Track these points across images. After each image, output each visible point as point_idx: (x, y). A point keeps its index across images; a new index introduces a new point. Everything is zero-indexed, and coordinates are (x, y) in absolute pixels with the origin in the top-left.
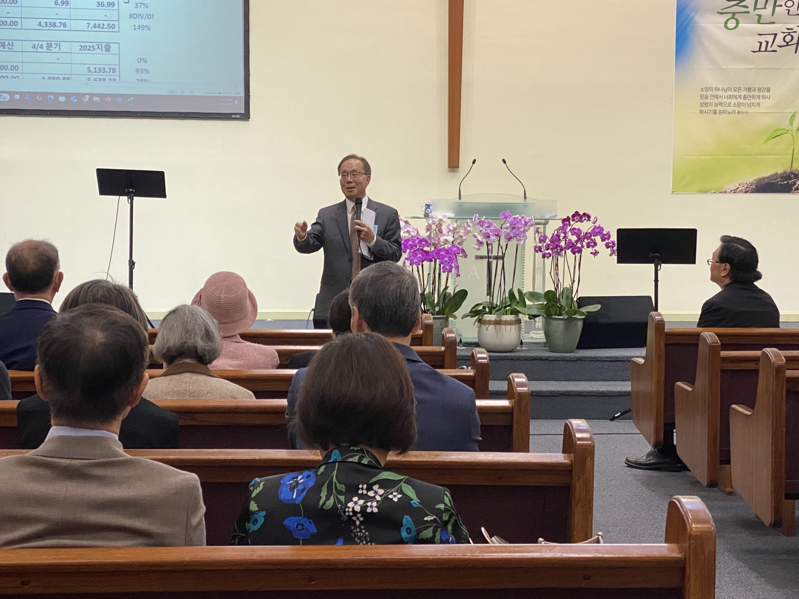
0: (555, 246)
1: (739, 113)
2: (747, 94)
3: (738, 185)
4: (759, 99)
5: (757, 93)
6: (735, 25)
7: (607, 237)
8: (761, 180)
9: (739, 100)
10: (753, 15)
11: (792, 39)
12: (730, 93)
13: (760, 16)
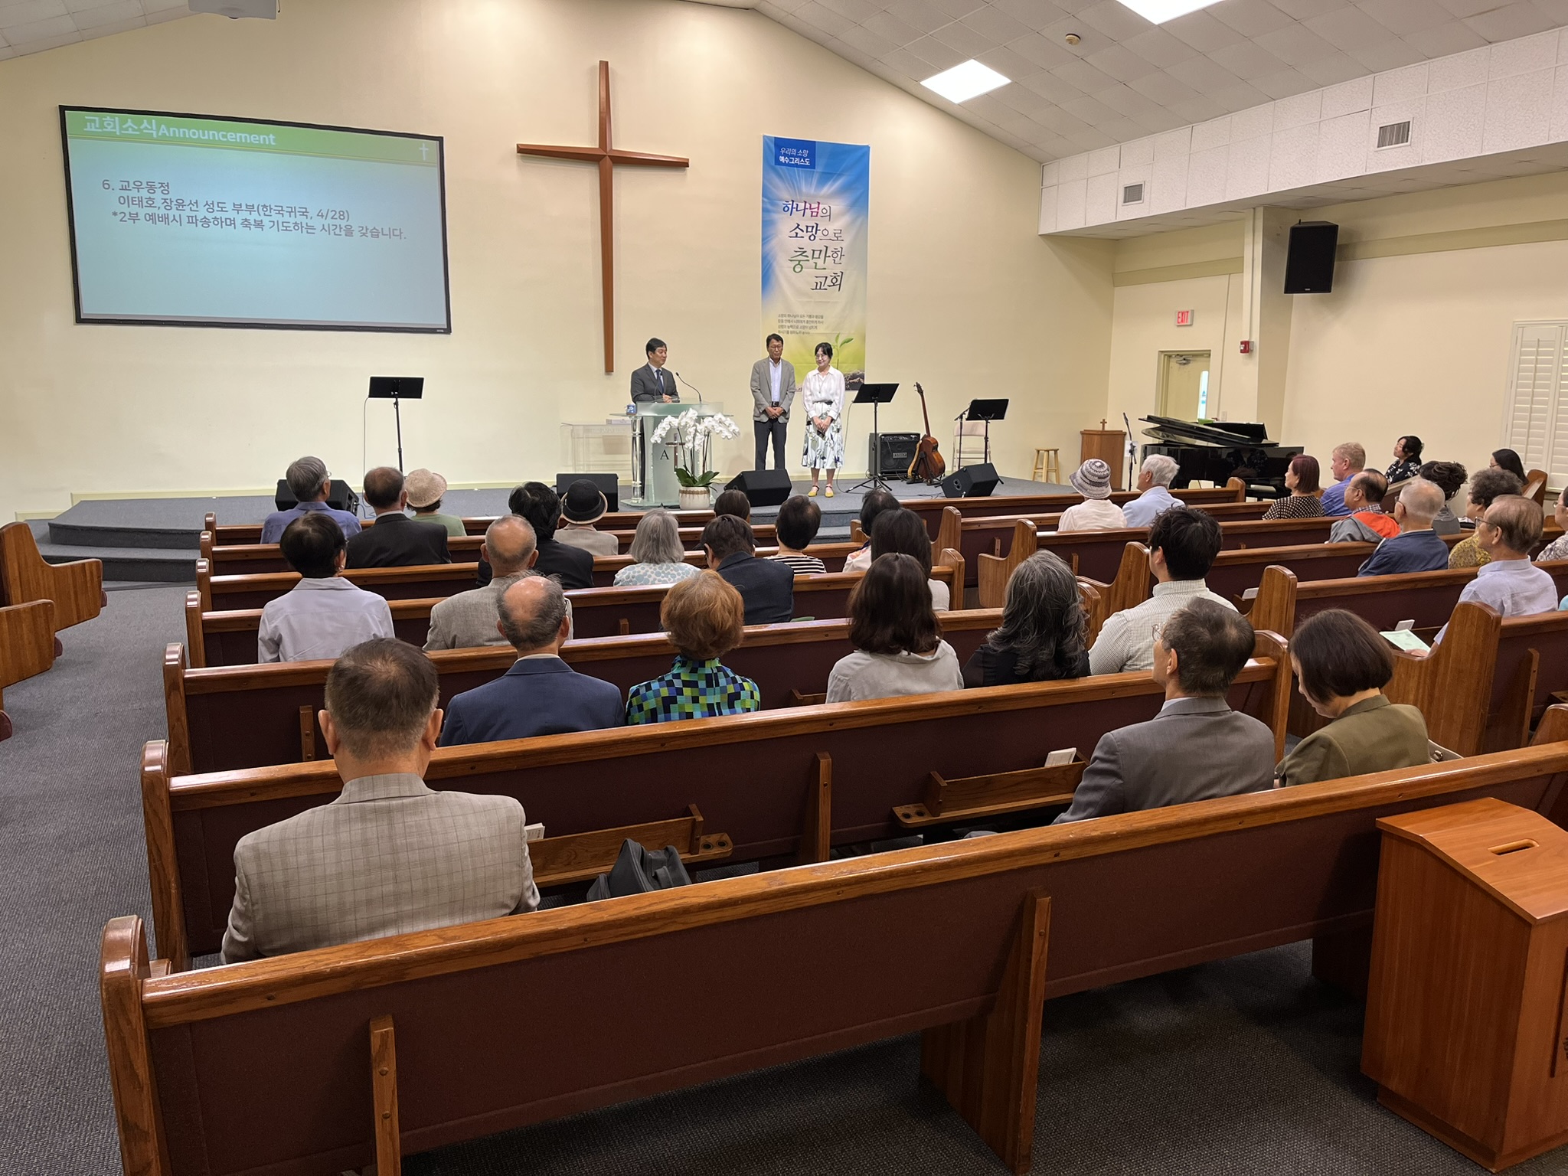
1: (803, 333)
2: (809, 319)
4: (816, 323)
5: (815, 319)
6: (800, 269)
9: (804, 324)
10: (812, 262)
11: (837, 281)
12: (797, 318)
13: (816, 263)
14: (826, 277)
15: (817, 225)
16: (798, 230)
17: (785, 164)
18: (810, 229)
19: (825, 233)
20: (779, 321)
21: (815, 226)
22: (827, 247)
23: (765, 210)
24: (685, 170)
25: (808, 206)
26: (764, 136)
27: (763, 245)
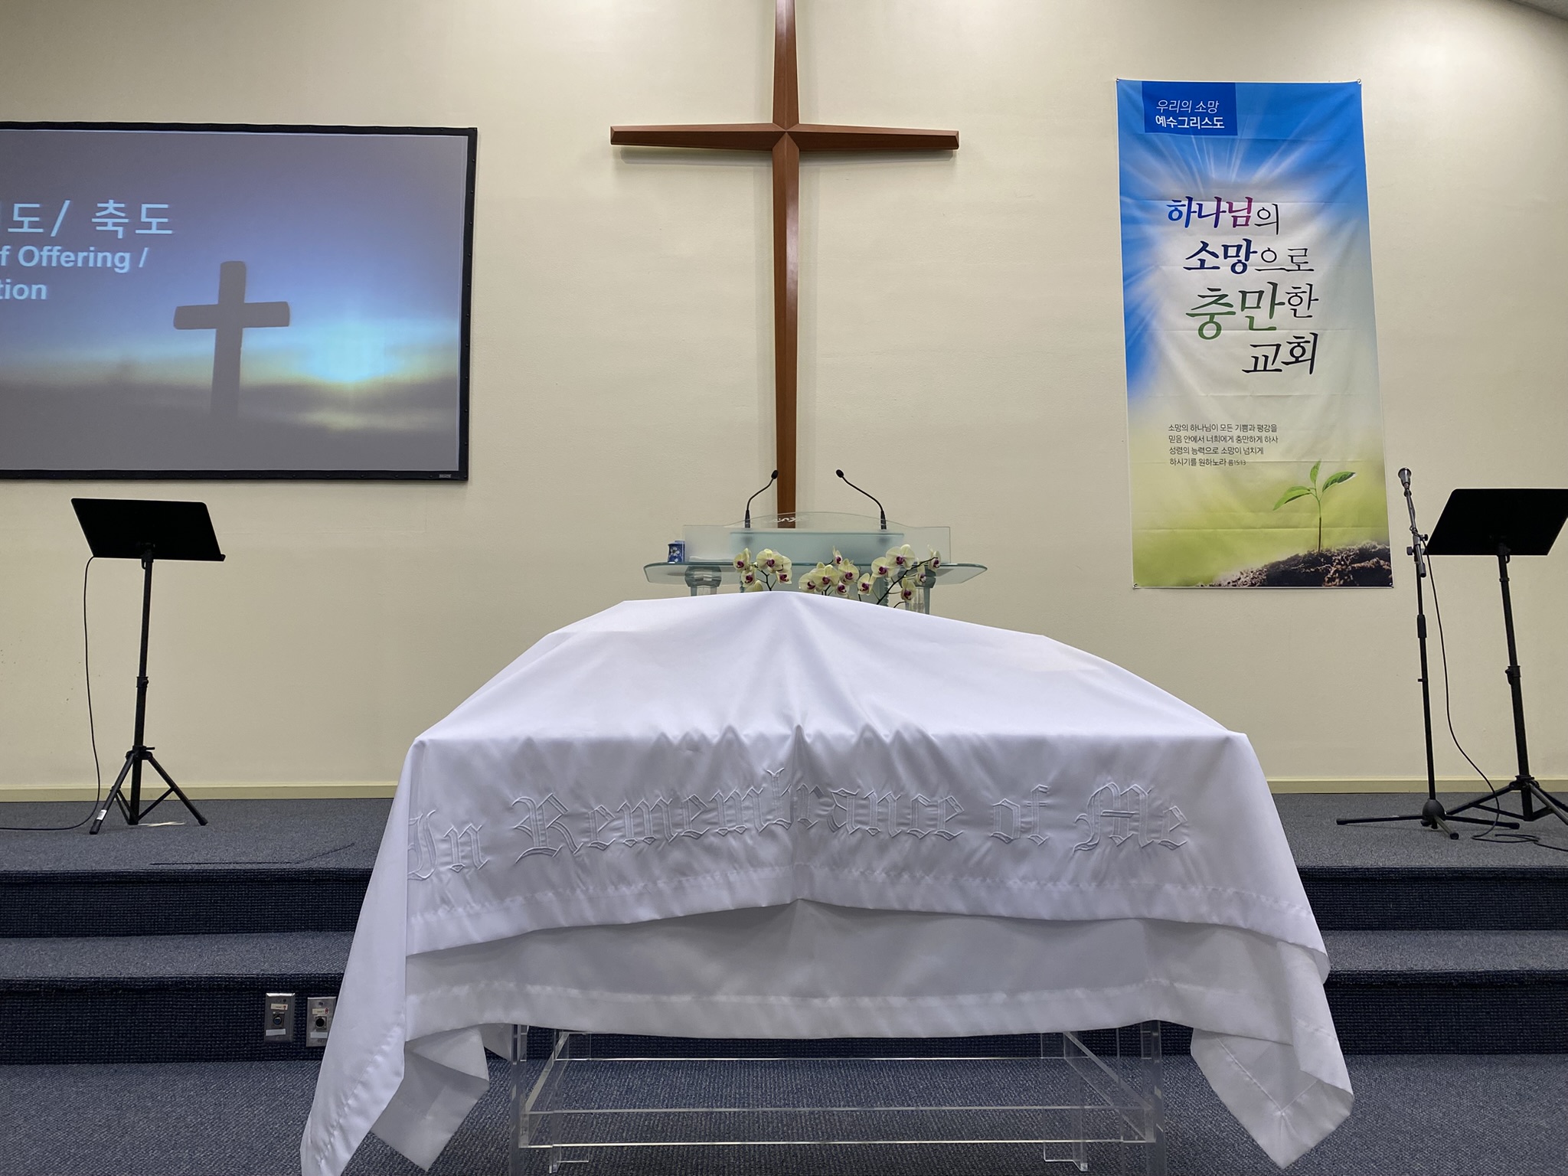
1: (1231, 463)
2: (1242, 434)
3: (1239, 574)
4: (1261, 442)
5: (1256, 433)
6: (1214, 333)
8: (1275, 566)
9: (1230, 444)
10: (1241, 317)
11: (1304, 352)
12: (1214, 433)
13: (1252, 318)
14: (1278, 346)
15: (1249, 242)
16: (1204, 255)
17: (1168, 129)
18: (1232, 251)
19: (1269, 256)
20: (1171, 438)
21: (1244, 244)
22: (1275, 285)
23: (1126, 220)
24: (951, 156)
25: (1224, 206)
26: (1119, 82)
27: (1125, 288)
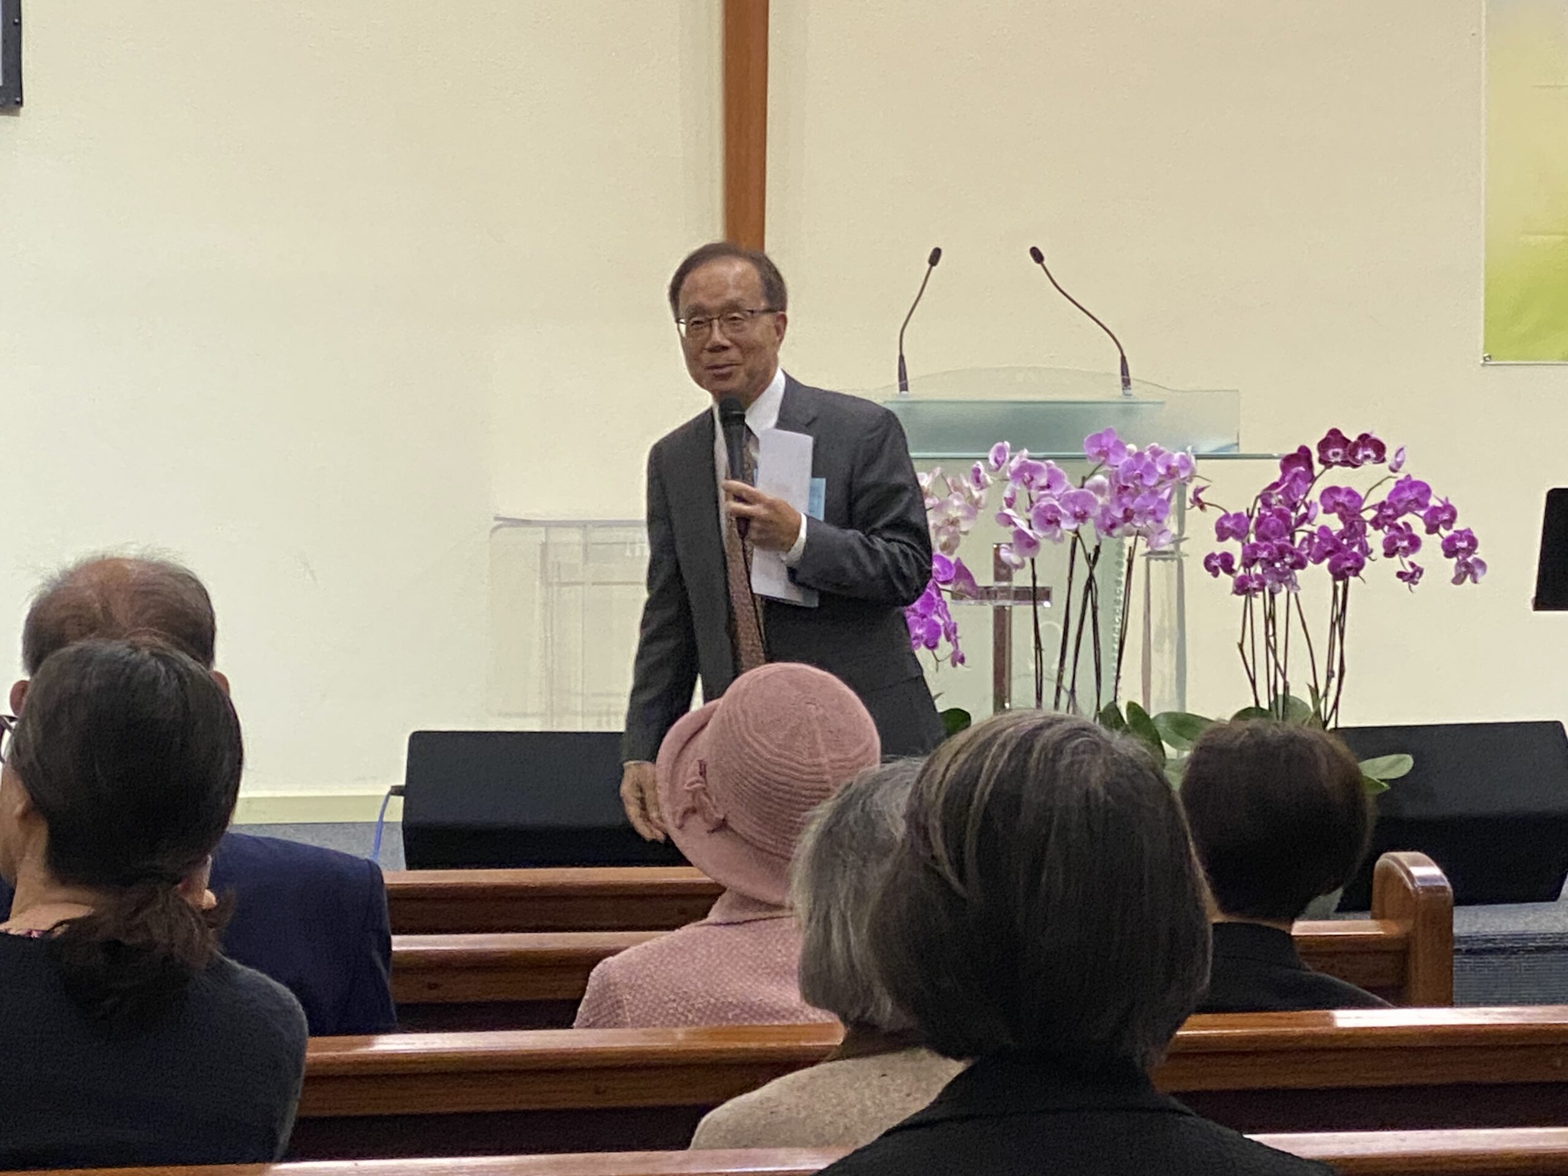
0: (1275, 551)
7: (1446, 516)
